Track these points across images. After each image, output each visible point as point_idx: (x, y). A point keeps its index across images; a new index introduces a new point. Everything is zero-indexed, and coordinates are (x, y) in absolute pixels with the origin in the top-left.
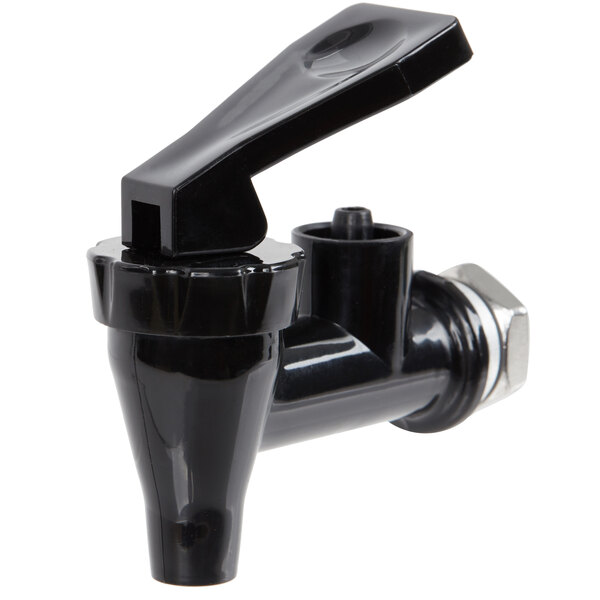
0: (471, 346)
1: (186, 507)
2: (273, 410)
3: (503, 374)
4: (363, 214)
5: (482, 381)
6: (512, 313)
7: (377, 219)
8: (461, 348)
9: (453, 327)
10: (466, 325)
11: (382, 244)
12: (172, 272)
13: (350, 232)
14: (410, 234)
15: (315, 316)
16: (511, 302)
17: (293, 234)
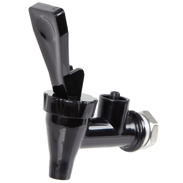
0: (141, 131)
1: (60, 160)
2: (85, 138)
3: (150, 140)
4: (118, 93)
5: (143, 140)
6: (154, 124)
7: (121, 95)
8: (138, 131)
9: (137, 126)
10: (141, 125)
11: (120, 101)
12: (61, 100)
13: (114, 98)
14: (129, 100)
15: (101, 117)
16: (155, 121)
17: (100, 96)
